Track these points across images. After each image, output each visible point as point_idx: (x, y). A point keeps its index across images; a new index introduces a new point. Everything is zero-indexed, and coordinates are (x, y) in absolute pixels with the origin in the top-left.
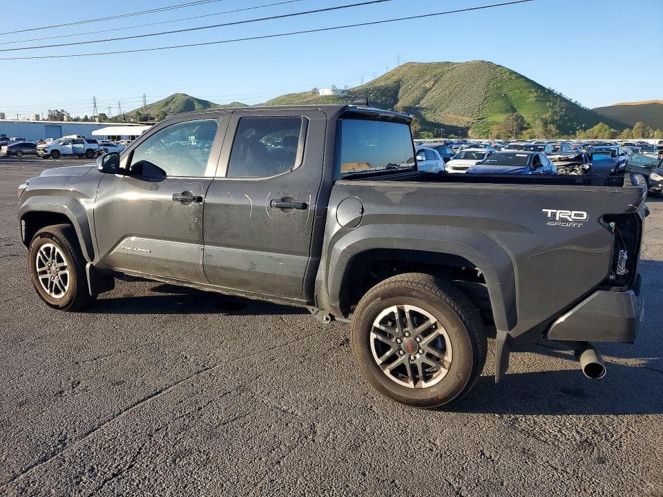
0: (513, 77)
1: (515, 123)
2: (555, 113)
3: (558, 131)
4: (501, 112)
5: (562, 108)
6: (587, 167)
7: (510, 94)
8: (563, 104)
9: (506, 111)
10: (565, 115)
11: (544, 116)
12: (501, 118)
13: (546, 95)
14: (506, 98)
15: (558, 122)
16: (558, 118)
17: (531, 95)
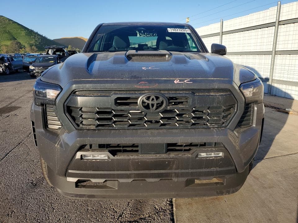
0: (11, 22)
1: (17, 46)
2: (36, 41)
3: (37, 49)
4: (8, 40)
5: (39, 39)
6: (7, 64)
7: (11, 31)
8: (39, 37)
9: (11, 40)
10: (41, 42)
11: (31, 42)
12: (9, 43)
13: (30, 33)
14: (9, 33)
15: (38, 45)
16: (38, 43)
17: (22, 32)
